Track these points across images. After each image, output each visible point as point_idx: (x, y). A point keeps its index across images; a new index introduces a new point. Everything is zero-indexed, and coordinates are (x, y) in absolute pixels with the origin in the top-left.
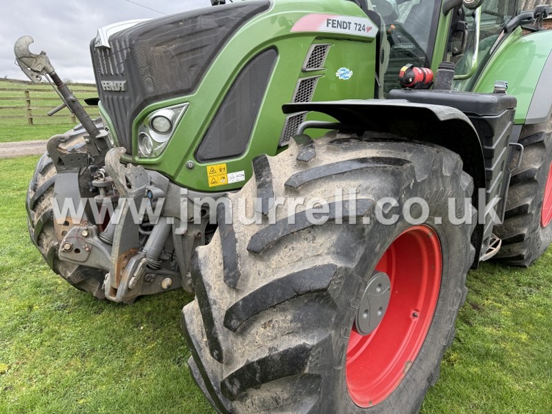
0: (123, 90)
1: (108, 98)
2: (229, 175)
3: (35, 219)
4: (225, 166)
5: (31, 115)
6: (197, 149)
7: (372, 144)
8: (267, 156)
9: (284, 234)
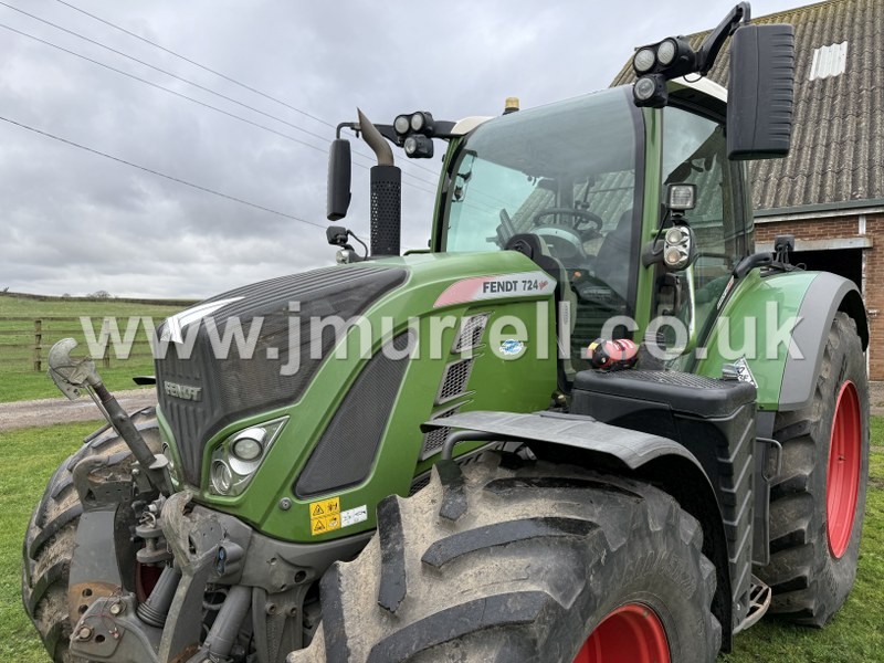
0: (195, 398)
1: (171, 405)
2: (344, 514)
3: (36, 573)
4: (337, 500)
5: (39, 357)
6: (298, 479)
7: (546, 491)
8: (398, 497)
9: (421, 648)
